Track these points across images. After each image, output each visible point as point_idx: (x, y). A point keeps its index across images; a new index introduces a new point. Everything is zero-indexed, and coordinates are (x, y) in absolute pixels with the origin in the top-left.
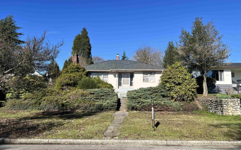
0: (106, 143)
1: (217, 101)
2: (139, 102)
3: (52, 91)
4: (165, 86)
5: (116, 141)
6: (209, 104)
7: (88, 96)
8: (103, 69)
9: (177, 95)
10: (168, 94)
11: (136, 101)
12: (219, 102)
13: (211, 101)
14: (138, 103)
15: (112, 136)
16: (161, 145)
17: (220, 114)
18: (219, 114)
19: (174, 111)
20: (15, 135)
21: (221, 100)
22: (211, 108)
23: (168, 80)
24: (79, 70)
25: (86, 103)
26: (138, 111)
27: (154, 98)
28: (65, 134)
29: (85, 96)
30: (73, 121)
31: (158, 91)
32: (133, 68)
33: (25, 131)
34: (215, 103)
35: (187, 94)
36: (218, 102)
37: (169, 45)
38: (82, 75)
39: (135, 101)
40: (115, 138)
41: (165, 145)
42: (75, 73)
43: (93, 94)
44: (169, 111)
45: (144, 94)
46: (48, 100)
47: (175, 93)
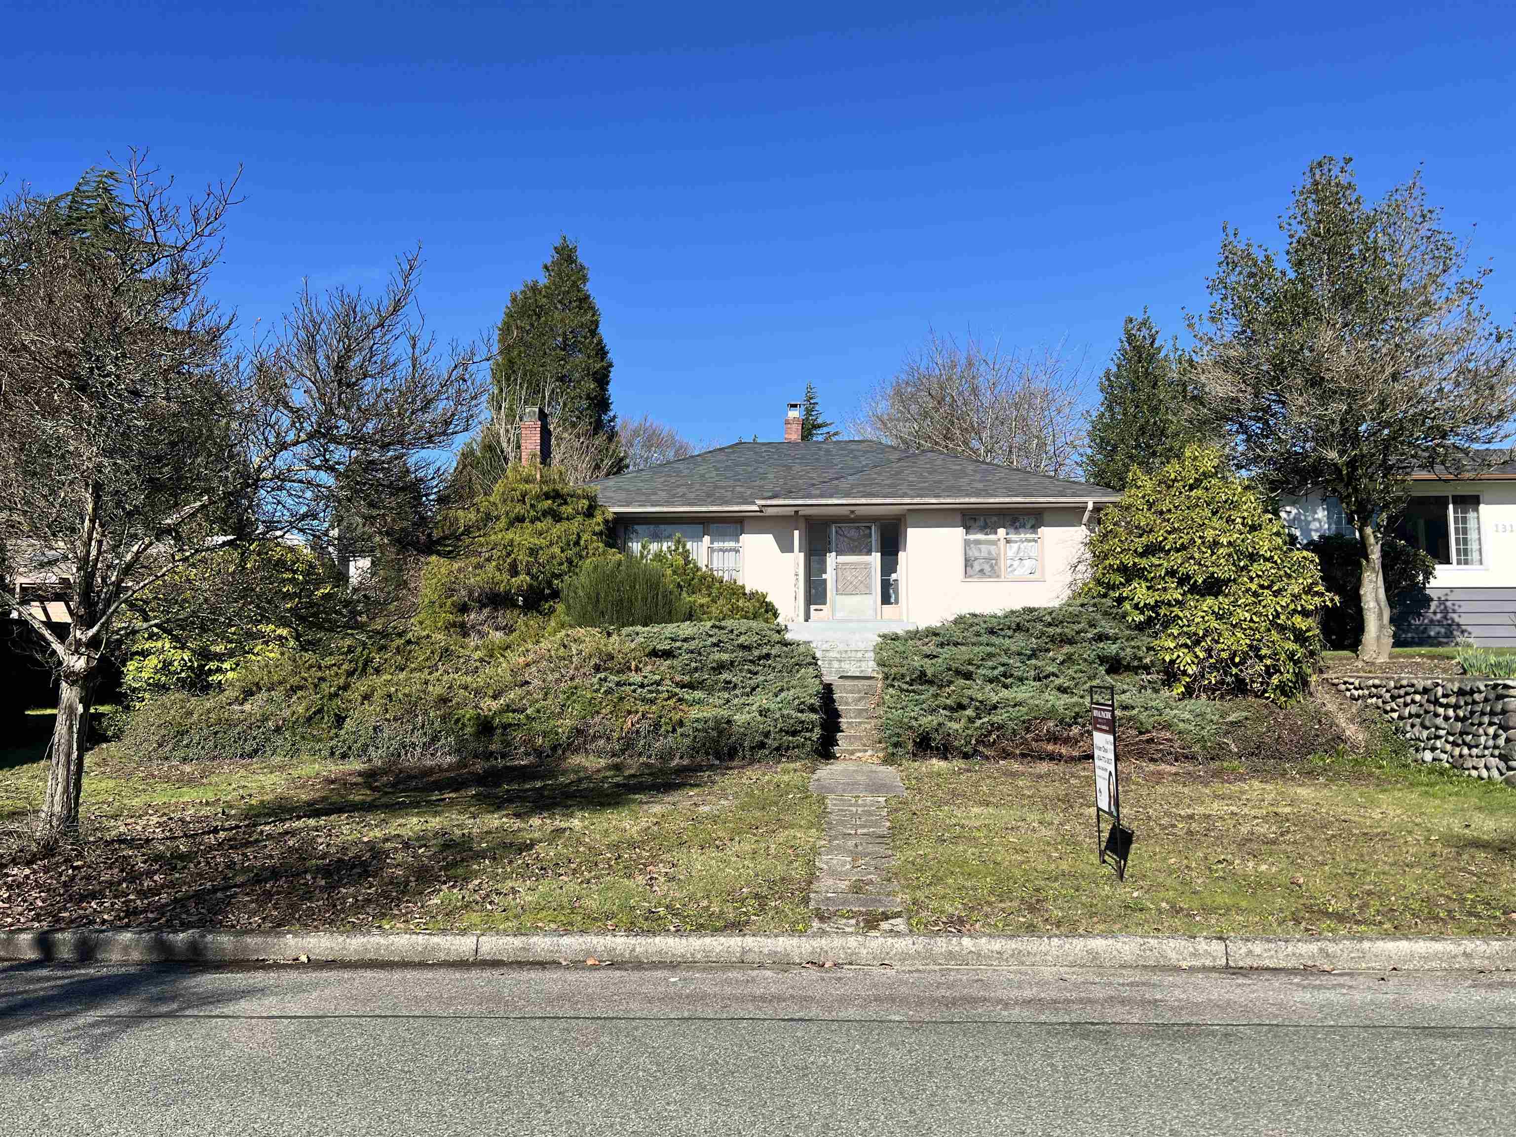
0: (842, 958)
1: (1472, 692)
2: (961, 707)
3: (409, 642)
4: (1120, 600)
5: (902, 944)
6: (1414, 709)
7: (637, 669)
8: (710, 497)
9: (1202, 655)
10: (1141, 654)
11: (942, 700)
12: (1486, 700)
13: (1426, 691)
14: (951, 709)
15: (861, 913)
16: (1192, 970)
17: (1495, 773)
18: (1485, 773)
19: (1190, 758)
20: (254, 913)
21: (1496, 686)
22: (1425, 734)
23: (1144, 562)
24: (563, 508)
25: (629, 712)
26: (958, 764)
27: (1054, 674)
28: (566, 904)
29: (620, 672)
30: (576, 823)
31: (1078, 633)
32: (904, 488)
33: (306, 884)
34: (1456, 707)
35: (1263, 652)
36: (1477, 697)
37: (1130, 338)
38: (585, 537)
39: (936, 696)
40: (885, 925)
41: (1214, 969)
42: (539, 525)
43: (668, 654)
44: (1152, 760)
45: (990, 655)
46: (390, 696)
47: (1185, 646)
